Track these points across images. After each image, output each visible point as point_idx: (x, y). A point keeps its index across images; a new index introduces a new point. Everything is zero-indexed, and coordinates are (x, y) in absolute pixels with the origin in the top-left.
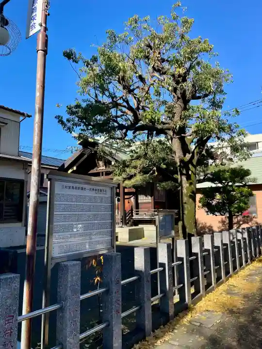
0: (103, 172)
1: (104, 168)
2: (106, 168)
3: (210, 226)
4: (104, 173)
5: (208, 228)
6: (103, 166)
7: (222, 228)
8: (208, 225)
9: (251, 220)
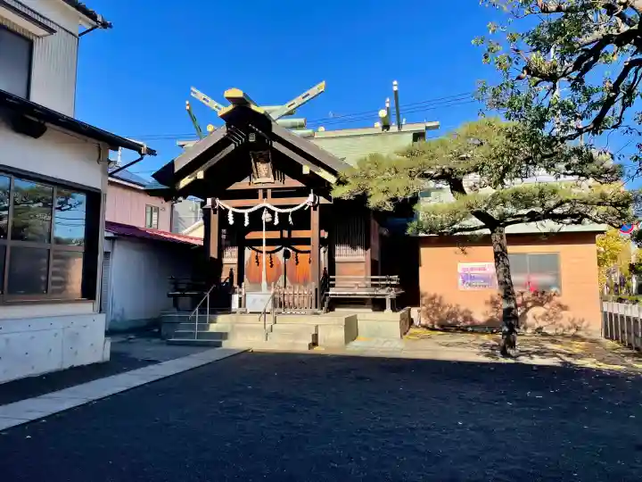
0: (265, 190)
1: (271, 179)
2: (275, 179)
3: (467, 311)
4: (269, 192)
5: (461, 314)
6: (267, 176)
7: (492, 314)
8: (462, 308)
9: (549, 299)
